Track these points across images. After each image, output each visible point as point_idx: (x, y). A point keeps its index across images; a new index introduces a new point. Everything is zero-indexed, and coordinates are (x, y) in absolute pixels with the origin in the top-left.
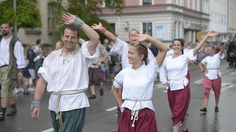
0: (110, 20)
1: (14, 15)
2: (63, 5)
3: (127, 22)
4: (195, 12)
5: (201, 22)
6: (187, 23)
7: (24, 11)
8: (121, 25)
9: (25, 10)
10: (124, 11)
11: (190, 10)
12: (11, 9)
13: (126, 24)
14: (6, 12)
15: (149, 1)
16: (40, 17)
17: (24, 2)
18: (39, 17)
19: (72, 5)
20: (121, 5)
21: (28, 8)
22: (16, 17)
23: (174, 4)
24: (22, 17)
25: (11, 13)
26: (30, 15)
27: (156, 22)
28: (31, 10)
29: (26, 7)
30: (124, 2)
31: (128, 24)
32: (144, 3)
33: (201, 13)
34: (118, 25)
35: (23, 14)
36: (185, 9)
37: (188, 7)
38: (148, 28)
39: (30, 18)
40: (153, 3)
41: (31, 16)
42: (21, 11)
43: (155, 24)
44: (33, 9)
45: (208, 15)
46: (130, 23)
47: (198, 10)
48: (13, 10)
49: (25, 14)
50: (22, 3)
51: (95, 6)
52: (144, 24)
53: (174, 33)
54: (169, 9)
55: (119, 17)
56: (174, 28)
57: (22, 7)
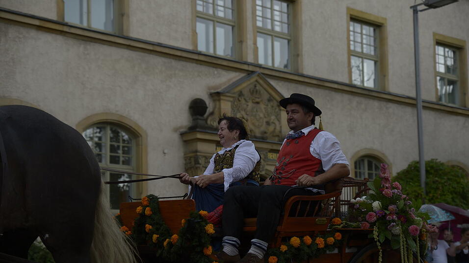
1: (421, 195)
7: (440, 185)
12: (417, 184)
14: (406, 190)
17: (441, 170)
22: (425, 198)
24: (437, 198)
25: (415, 191)
26: (451, 193)
28: (455, 185)
29: (445, 178)
35: (439, 192)
39: (453, 198)
41: (455, 195)
44: (458, 183)
48: (420, 186)
49: (443, 191)
57: (437, 179)
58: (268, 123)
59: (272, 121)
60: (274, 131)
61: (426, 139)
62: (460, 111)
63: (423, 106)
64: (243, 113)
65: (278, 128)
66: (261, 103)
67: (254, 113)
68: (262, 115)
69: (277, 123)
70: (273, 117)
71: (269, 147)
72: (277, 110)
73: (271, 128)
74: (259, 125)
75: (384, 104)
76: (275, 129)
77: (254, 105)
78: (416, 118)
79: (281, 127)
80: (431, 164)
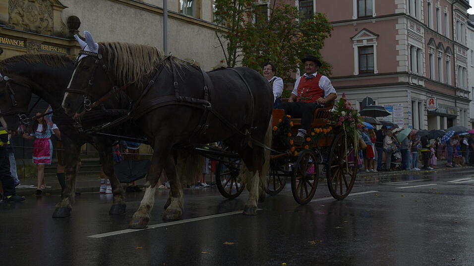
4: (445, 86)
5: (456, 103)
6: (432, 102)
11: (438, 83)
23: (410, 72)
27: (381, 101)
30: (329, 67)
32: (360, 71)
33: (455, 89)
36: (428, 80)
37: (434, 78)
40: (376, 72)
43: (379, 103)
45: (467, 92)
47: (450, 83)
53: (410, 118)
54: (402, 79)
56: (410, 110)
58: (42, 20)
59: (45, 18)
60: (47, 27)
61: (169, 41)
62: (196, 22)
63: (168, 15)
64: (20, 9)
65: (50, 24)
66: (36, 3)
67: (30, 10)
68: (36, 13)
69: (50, 20)
70: (46, 15)
71: (43, 39)
72: (50, 9)
73: (44, 24)
74: (33, 21)
75: (139, 11)
76: (48, 24)
77: (30, 3)
78: (163, 24)
79: (53, 24)
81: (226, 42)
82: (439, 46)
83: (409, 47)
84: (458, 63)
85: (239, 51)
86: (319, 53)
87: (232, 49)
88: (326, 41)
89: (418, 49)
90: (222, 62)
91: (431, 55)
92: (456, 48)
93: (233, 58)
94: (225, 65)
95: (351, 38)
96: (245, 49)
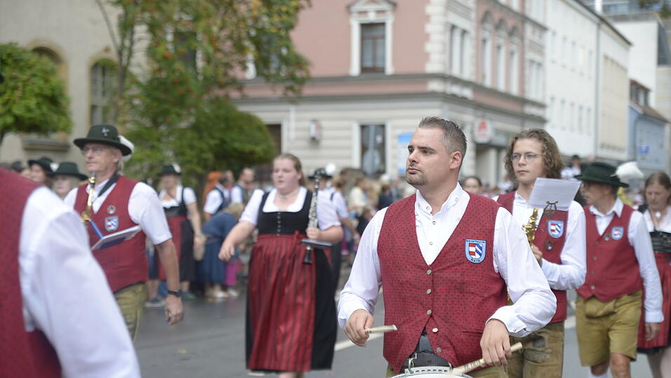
0: (267, 115)
2: (134, 70)
3: (315, 121)
4: (507, 96)
5: (523, 125)
6: (483, 126)
7: (20, 84)
8: (297, 129)
9: (24, 82)
10: (308, 91)
11: (493, 92)
13: (313, 127)
15: (379, 64)
16: (69, 103)
17: (21, 60)
18: (63, 102)
19: (160, 70)
20: (299, 74)
21: (34, 75)
23: (448, 73)
24: (14, 102)
26: (37, 95)
27: (398, 122)
28: (41, 83)
29: (28, 73)
30: (307, 64)
31: (319, 127)
32: (364, 69)
33: (523, 101)
34: (289, 130)
35: (18, 93)
36: (477, 87)
37: (488, 83)
38: (375, 140)
39: (38, 105)
40: (390, 70)
41: (40, 100)
42: (12, 84)
43: (394, 128)
44: (47, 81)
45: (542, 106)
46: (324, 124)
47: (515, 90)
49: (24, 93)
50: (15, 61)
51: (226, 74)
52: (363, 128)
54: (435, 86)
55: (292, 108)
57: (15, 74)
80: (9, 51)
81: (115, 13)
82: (498, 26)
83: (449, 28)
84: (530, 55)
85: (141, 30)
86: (288, 38)
87: (126, 27)
88: (303, 15)
89: (464, 32)
90: (107, 50)
91: (484, 41)
92: (529, 29)
93: (127, 43)
94: (113, 56)
95: (348, 8)
96: (153, 28)
